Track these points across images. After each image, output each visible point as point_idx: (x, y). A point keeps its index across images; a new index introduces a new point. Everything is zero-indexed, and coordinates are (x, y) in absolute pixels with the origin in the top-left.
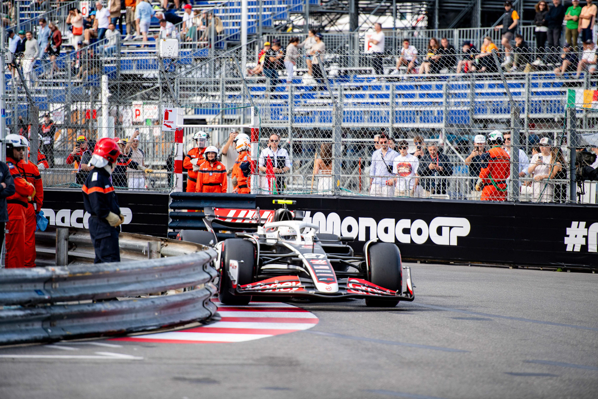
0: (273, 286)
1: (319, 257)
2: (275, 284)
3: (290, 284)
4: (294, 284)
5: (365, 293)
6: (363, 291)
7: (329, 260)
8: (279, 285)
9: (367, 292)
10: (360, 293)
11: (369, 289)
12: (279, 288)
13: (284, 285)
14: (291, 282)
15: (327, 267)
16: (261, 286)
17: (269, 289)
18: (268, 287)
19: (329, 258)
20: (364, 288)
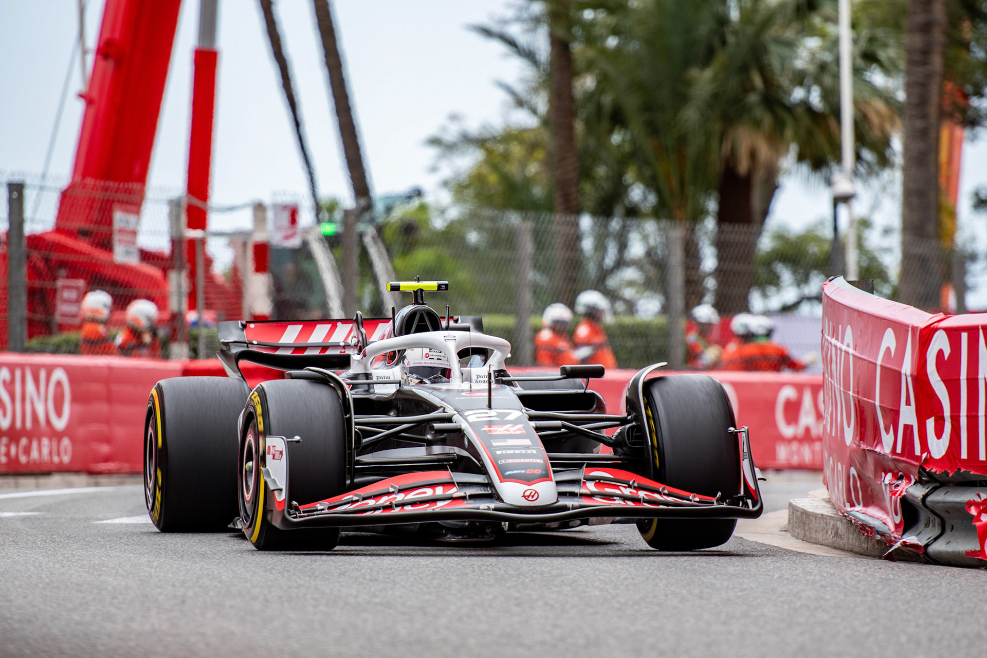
0: (384, 501)
1: (508, 418)
2: (388, 494)
3: (429, 493)
4: (439, 491)
5: (631, 504)
6: (624, 498)
7: (533, 424)
8: (400, 497)
9: (636, 500)
10: (618, 503)
11: (642, 494)
12: (402, 505)
13: (411, 496)
14: (433, 486)
15: (527, 442)
16: (353, 502)
17: (375, 509)
18: (371, 503)
19: (531, 418)
20: (627, 492)
